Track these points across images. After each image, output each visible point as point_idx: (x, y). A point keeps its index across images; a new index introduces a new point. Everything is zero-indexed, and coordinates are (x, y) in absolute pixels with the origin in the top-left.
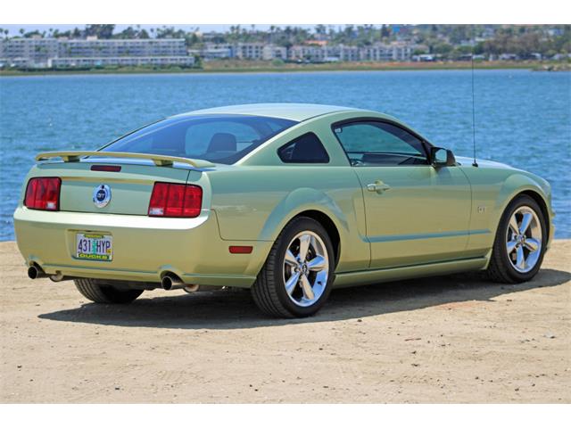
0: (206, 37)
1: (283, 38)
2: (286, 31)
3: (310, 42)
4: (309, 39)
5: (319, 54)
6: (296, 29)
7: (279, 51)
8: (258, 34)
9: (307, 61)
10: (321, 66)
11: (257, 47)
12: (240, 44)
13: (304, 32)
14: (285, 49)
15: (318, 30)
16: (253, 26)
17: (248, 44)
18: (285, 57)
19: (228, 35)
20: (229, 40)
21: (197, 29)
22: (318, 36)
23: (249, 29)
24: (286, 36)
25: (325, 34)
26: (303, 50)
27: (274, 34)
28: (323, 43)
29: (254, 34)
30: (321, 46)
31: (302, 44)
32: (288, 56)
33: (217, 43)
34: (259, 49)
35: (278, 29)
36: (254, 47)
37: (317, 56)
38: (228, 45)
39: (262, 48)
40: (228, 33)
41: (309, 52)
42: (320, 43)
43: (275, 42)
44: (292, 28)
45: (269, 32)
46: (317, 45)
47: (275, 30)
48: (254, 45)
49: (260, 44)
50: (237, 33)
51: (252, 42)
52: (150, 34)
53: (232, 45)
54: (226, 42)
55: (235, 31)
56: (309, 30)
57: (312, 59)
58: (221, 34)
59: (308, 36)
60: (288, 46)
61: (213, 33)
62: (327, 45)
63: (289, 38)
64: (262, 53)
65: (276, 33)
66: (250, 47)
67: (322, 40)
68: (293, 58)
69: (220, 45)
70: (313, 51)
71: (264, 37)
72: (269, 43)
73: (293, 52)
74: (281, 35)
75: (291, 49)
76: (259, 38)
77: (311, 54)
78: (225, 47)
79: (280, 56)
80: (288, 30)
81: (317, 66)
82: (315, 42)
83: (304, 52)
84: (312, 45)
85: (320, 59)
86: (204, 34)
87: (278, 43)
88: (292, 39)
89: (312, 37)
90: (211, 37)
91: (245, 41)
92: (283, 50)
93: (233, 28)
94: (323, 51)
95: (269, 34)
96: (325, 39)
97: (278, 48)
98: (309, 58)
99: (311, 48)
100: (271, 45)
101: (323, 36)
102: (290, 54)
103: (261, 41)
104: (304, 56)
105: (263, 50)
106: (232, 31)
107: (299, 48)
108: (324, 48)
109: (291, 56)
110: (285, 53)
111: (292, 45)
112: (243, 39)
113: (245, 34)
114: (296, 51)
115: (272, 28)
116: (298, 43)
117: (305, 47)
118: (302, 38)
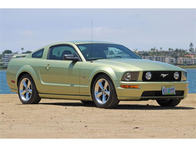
0: (140, 53)
1: (175, 54)
2: (176, 51)
3: (187, 56)
4: (186, 54)
5: (190, 61)
6: (180, 50)
7: (172, 60)
8: (163, 52)
9: (185, 64)
10: (191, 66)
11: (162, 58)
12: (155, 56)
13: (184, 51)
14: (175, 59)
15: (190, 51)
16: (161, 48)
17: (158, 57)
18: (175, 62)
19: (150, 52)
20: (150, 54)
22: (190, 53)
23: (159, 50)
24: (176, 53)
25: (193, 52)
26: (183, 59)
27: (170, 52)
28: (193, 56)
29: (161, 52)
30: (191, 57)
31: (183, 56)
32: (176, 62)
33: (145, 56)
34: (163, 59)
35: (172, 50)
37: (190, 62)
38: (149, 57)
39: (165, 58)
40: (150, 51)
41: (186, 60)
42: (191, 56)
43: (171, 56)
44: (179, 49)
45: (169, 51)
46: (190, 57)
47: (171, 51)
49: (164, 56)
51: (160, 55)
53: (152, 57)
54: (149, 56)
55: (153, 51)
56: (187, 50)
57: (187, 63)
58: (146, 52)
59: (185, 53)
60: (176, 57)
61: (143, 52)
62: (194, 57)
63: (177, 54)
64: (164, 60)
65: (172, 52)
66: (159, 58)
67: (192, 55)
68: (179, 63)
69: (146, 57)
70: (188, 60)
71: (165, 53)
72: (168, 56)
73: (179, 60)
75: (178, 58)
76: (164, 54)
78: (148, 58)
79: (173, 62)
80: (177, 50)
81: (189, 66)
82: (189, 56)
83: (183, 60)
84: (187, 57)
85: (191, 63)
86: (139, 52)
87: (172, 56)
89: (188, 53)
90: (142, 53)
91: (158, 55)
92: (174, 59)
93: (152, 49)
94: (192, 60)
95: (168, 52)
96: (193, 55)
97: (172, 58)
98: (185, 63)
99: (186, 58)
100: (169, 57)
101: (192, 53)
102: (177, 61)
103: (164, 55)
104: (183, 62)
105: (165, 59)
106: (152, 51)
107: (181, 58)
108: (193, 58)
109: (178, 62)
110: (175, 60)
111: (178, 57)
112: (156, 54)
113: (157, 52)
114: (180, 60)
115: (170, 49)
116: (181, 56)
117: (184, 58)
118: (183, 54)
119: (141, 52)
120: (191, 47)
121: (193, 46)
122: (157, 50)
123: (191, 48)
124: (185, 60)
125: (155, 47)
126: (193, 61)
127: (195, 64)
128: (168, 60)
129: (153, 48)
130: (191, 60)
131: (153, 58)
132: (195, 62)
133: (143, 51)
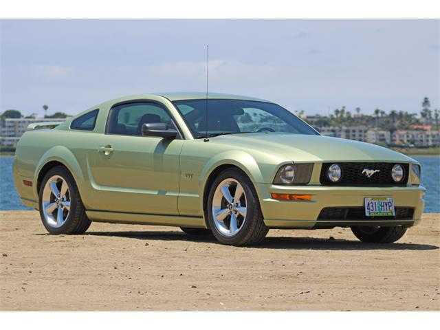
0: (309, 120)
1: (388, 122)
2: (390, 115)
3: (415, 127)
4: (414, 124)
5: (424, 138)
6: (401, 113)
7: (383, 135)
8: (363, 117)
9: (412, 145)
10: (425, 150)
11: (360, 131)
12: (344, 128)
13: (409, 117)
14: (389, 133)
15: (424, 115)
16: (358, 109)
17: (351, 128)
18: (388, 141)
19: (332, 118)
20: (333, 122)
21: (302, 112)
22: (423, 120)
23: (353, 113)
24: (391, 120)
25: (431, 118)
26: (408, 133)
27: (378, 118)
28: (428, 128)
29: (359, 118)
30: (426, 130)
31: (407, 129)
32: (392, 140)
34: (363, 134)
35: (383, 113)
36: (357, 131)
37: (421, 141)
38: (331, 128)
39: (366, 132)
40: (332, 116)
41: (413, 136)
42: (425, 128)
43: (379, 126)
44: (398, 111)
45: (375, 116)
46: (422, 129)
47: (380, 115)
48: (357, 128)
49: (363, 128)
50: (342, 116)
51: (357, 126)
52: (253, 118)
53: (337, 128)
54: (330, 125)
55: (339, 115)
56: (416, 114)
57: (416, 143)
58: (325, 117)
59: (413, 121)
60: (392, 130)
61: (318, 117)
62: (432, 129)
63: (394, 122)
64: (365, 136)
65: (382, 117)
66: (354, 131)
67: (427, 124)
68: (397, 142)
69: (323, 128)
70: (418, 136)
71: (367, 121)
72: (373, 127)
73: (397, 136)
74: (385, 119)
75: (395, 133)
76: (364, 122)
77: (416, 138)
78: (328, 131)
79: (384, 140)
80: (393, 114)
81: (421, 150)
82: (420, 127)
83: (408, 136)
84: (417, 129)
85: (425, 144)
86: (308, 117)
87: (383, 127)
88: (397, 124)
89: (417, 121)
90: (315, 120)
91: (351, 126)
92: (387, 134)
93: (337, 112)
94: (428, 136)
95: (374, 119)
96: (431, 124)
97: (382, 132)
98: (412, 143)
99: (415, 133)
100: (375, 129)
101: (429, 121)
102: (394, 138)
103: (365, 124)
104: (408, 141)
105: (366, 134)
106: (337, 114)
107: (403, 132)
108: (429, 133)
109: (395, 140)
110: (389, 137)
111: (395, 129)
112: (347, 123)
113: (349, 117)
114: (400, 136)
115: (377, 112)
116: (403, 127)
117: (410, 132)
118: (407, 122)
119: (313, 117)
120: (427, 107)
121: (429, 106)
122: (348, 113)
123: (426, 110)
124: (411, 136)
125: (344, 107)
126: (430, 138)
127: (434, 146)
128: (374, 137)
129: (340, 109)
130: (424, 136)
131: (340, 131)
132: (433, 141)
133: (317, 115)
